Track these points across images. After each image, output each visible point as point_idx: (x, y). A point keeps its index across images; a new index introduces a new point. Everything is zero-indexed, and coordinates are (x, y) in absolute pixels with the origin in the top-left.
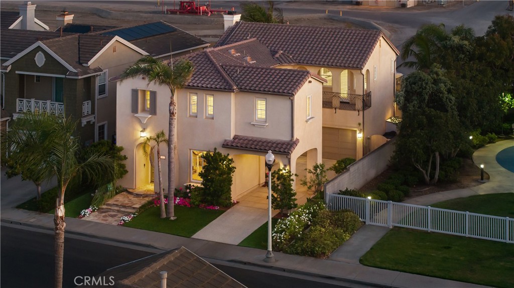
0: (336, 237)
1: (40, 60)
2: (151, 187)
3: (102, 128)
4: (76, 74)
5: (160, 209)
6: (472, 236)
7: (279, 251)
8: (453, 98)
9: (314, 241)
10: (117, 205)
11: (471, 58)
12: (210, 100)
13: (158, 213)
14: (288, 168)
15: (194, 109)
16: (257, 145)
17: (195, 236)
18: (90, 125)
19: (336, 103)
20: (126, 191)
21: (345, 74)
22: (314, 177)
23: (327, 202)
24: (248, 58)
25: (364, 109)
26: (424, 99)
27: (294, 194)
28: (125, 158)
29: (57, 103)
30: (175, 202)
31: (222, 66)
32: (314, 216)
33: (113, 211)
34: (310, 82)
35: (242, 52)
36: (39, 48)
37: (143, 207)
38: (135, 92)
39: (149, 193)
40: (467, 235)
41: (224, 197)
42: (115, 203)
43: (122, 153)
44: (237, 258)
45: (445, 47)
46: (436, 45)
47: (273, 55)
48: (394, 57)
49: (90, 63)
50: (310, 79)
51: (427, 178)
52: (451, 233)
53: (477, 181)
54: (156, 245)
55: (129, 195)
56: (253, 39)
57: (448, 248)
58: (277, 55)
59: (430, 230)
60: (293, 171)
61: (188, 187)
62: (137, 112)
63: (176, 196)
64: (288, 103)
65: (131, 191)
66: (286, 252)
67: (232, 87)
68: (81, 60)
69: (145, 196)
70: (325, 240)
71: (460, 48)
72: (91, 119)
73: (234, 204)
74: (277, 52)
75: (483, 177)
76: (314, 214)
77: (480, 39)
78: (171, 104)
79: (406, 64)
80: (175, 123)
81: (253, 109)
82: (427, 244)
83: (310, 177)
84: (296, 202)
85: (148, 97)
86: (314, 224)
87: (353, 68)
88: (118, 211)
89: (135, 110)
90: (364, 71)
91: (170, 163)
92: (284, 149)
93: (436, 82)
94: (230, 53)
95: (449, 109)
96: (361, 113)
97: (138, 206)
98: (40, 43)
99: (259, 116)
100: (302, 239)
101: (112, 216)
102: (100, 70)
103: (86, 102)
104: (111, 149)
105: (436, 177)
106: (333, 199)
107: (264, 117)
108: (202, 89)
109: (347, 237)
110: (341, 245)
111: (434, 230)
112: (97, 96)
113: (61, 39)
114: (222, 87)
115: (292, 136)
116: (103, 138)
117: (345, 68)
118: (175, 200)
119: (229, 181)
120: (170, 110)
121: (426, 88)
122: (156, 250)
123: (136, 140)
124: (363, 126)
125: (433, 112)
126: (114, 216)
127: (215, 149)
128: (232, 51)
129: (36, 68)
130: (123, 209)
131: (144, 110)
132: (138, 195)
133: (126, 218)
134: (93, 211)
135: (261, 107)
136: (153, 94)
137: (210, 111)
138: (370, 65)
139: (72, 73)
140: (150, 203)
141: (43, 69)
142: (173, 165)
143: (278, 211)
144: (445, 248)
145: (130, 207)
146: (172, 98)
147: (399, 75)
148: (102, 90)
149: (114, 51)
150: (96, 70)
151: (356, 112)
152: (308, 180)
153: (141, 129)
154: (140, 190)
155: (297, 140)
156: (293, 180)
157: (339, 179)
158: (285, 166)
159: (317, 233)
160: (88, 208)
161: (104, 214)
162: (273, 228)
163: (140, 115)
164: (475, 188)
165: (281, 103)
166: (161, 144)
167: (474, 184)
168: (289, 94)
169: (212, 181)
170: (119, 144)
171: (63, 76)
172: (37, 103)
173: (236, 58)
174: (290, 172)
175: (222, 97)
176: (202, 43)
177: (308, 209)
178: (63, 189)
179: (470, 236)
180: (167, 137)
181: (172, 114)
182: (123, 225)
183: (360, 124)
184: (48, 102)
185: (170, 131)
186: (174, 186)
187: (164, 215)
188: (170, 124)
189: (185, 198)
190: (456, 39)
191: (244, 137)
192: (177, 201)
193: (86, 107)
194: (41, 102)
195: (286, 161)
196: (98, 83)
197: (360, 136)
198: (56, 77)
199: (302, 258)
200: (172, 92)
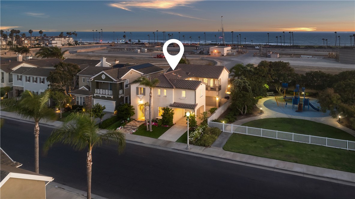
0: (213, 138)
1: (103, 77)
2: (144, 118)
3: (127, 98)
4: (116, 82)
5: (146, 127)
6: (263, 137)
7: (192, 144)
8: (250, 87)
9: (205, 141)
10: (130, 126)
11: (254, 74)
12: (165, 91)
13: (146, 129)
14: (194, 113)
15: (159, 93)
16: (182, 106)
17: (159, 138)
18: (122, 98)
19: (209, 89)
20: (134, 120)
21: (212, 80)
22: (203, 116)
23: (208, 124)
24: (179, 76)
25: (219, 90)
26: (241, 88)
27: (196, 122)
28: (134, 109)
29: (110, 91)
30: (152, 124)
31: (169, 79)
32: (204, 130)
33: (129, 128)
34: (201, 85)
35: (176, 74)
36: (103, 73)
37: (140, 126)
38: (137, 88)
39: (143, 121)
40: (261, 136)
41: (170, 123)
42: (130, 125)
43: (133, 108)
44: (176, 148)
45: (245, 70)
46: (242, 70)
47: (187, 74)
48: (228, 74)
49: (122, 78)
50: (202, 84)
51: (242, 113)
52: (255, 135)
53: (259, 113)
54: (144, 142)
55: (135, 122)
56: (180, 69)
57: (256, 142)
58: (189, 74)
59: (247, 134)
60: (196, 114)
61: (157, 119)
62: (138, 95)
63: (152, 122)
64: (194, 92)
65: (136, 120)
66: (194, 145)
67: (173, 87)
68: (118, 77)
69: (142, 122)
70: (209, 140)
71: (250, 71)
72: (123, 95)
73: (174, 124)
74: (188, 73)
75: (262, 112)
76: (204, 129)
77: (256, 68)
78: (150, 93)
79: (231, 75)
80: (152, 99)
81: (181, 94)
82: (247, 140)
83: (202, 116)
84: (197, 124)
85: (142, 89)
86: (204, 133)
87: (215, 78)
88: (131, 128)
89: (137, 94)
90: (219, 79)
91: (150, 112)
92: (192, 107)
93: (244, 82)
94: (172, 74)
95: (249, 91)
96: (218, 92)
97: (138, 126)
98: (103, 72)
99: (183, 96)
100: (200, 140)
101: (129, 130)
102: (126, 80)
103: (120, 90)
104: (129, 106)
105: (246, 113)
106: (210, 123)
107: (185, 96)
108: (162, 87)
109: (216, 137)
110: (215, 141)
111: (249, 134)
112: (125, 88)
113: (111, 70)
114: (169, 87)
115: (195, 103)
116: (127, 103)
117: (212, 78)
118: (152, 123)
119: (172, 118)
120: (150, 95)
121: (241, 85)
122: (144, 144)
123: (139, 103)
124: (218, 96)
125: (244, 92)
126: (130, 130)
127: (167, 107)
128: (173, 73)
129: (102, 79)
130: (133, 127)
131: (141, 94)
132: (139, 122)
133: (133, 131)
134: (122, 128)
135: (184, 93)
136: (144, 89)
137: (165, 94)
138: (221, 77)
139: (115, 81)
140: (143, 125)
141: (105, 80)
142: (151, 113)
143: (190, 128)
144: (254, 142)
145: (135, 126)
146: (151, 91)
147: (229, 79)
148: (127, 86)
149: (131, 73)
150: (124, 80)
151: (216, 92)
152: (201, 117)
153: (140, 100)
154: (140, 120)
155: (197, 104)
156: (196, 117)
157: (212, 116)
158: (193, 112)
159: (206, 137)
160: (119, 127)
161: (125, 129)
162: (189, 135)
163: (139, 95)
164: (259, 116)
165: (191, 92)
166: (146, 106)
167: (258, 114)
168: (194, 89)
169: (166, 118)
170: (132, 105)
171: (112, 82)
172: (103, 91)
173: (175, 76)
174: (195, 115)
175: (170, 90)
176: (163, 69)
177: (202, 127)
178: (90, 148)
179: (262, 136)
180: (149, 104)
181: (151, 96)
182: (132, 134)
183: (217, 95)
184: (107, 90)
185: (150, 102)
186: (152, 118)
187: (148, 130)
188: (150, 100)
189: (156, 123)
190: (249, 68)
191: (177, 103)
192: (153, 123)
193: (121, 92)
194: (104, 90)
195: (193, 111)
196: (125, 84)
197: (217, 99)
198: (110, 83)
199: (200, 147)
200: (151, 89)
